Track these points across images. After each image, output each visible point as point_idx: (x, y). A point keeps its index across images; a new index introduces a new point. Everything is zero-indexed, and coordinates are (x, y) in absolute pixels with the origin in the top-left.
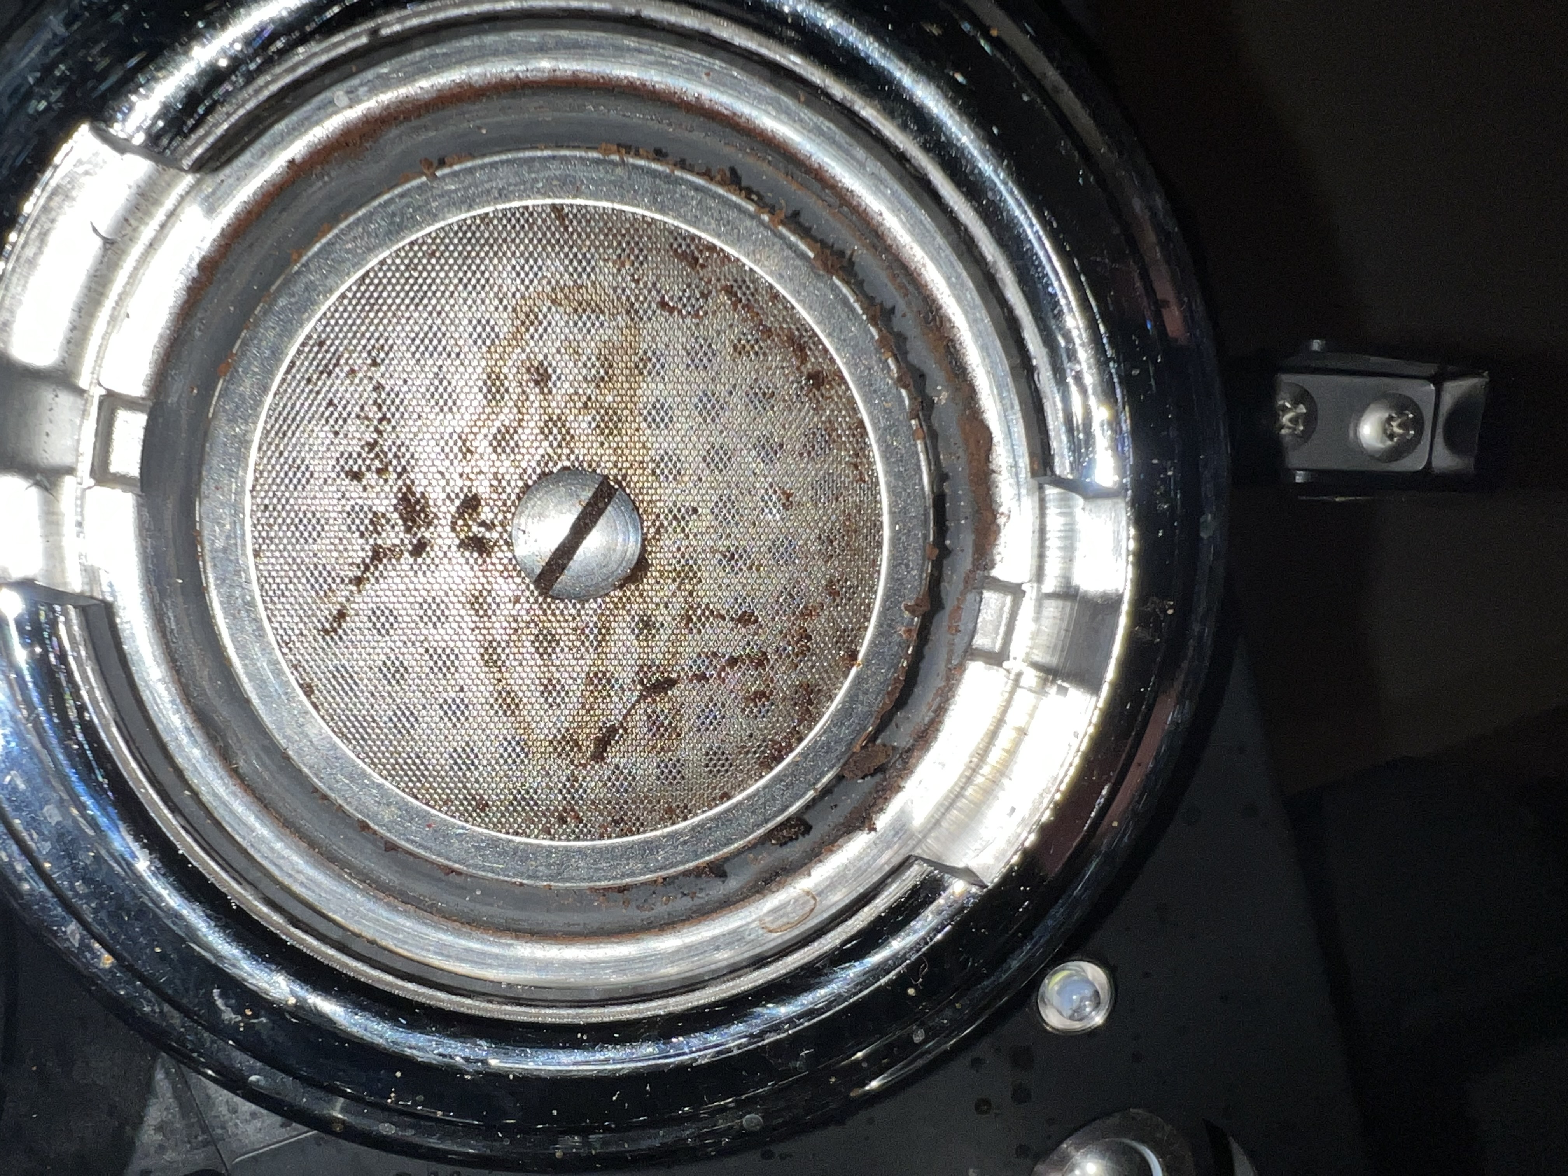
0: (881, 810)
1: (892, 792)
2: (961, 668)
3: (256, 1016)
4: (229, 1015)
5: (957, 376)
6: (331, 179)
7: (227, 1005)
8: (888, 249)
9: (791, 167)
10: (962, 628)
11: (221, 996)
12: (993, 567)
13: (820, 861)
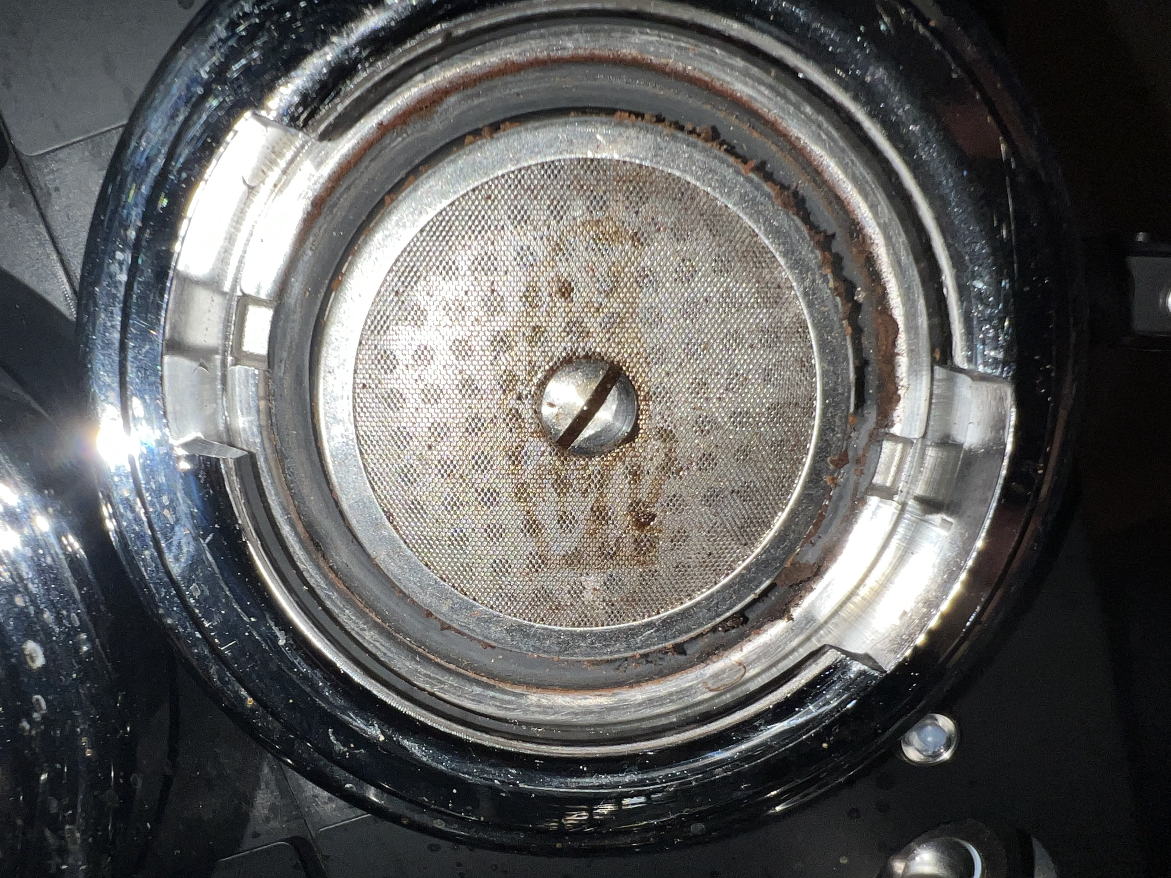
0: (797, 605)
1: (806, 591)
2: (863, 501)
3: (356, 748)
4: (339, 747)
5: (873, 281)
6: (408, 135)
7: (337, 740)
8: (825, 182)
9: (753, 120)
10: (866, 471)
11: (333, 734)
12: (892, 426)
13: (750, 641)
